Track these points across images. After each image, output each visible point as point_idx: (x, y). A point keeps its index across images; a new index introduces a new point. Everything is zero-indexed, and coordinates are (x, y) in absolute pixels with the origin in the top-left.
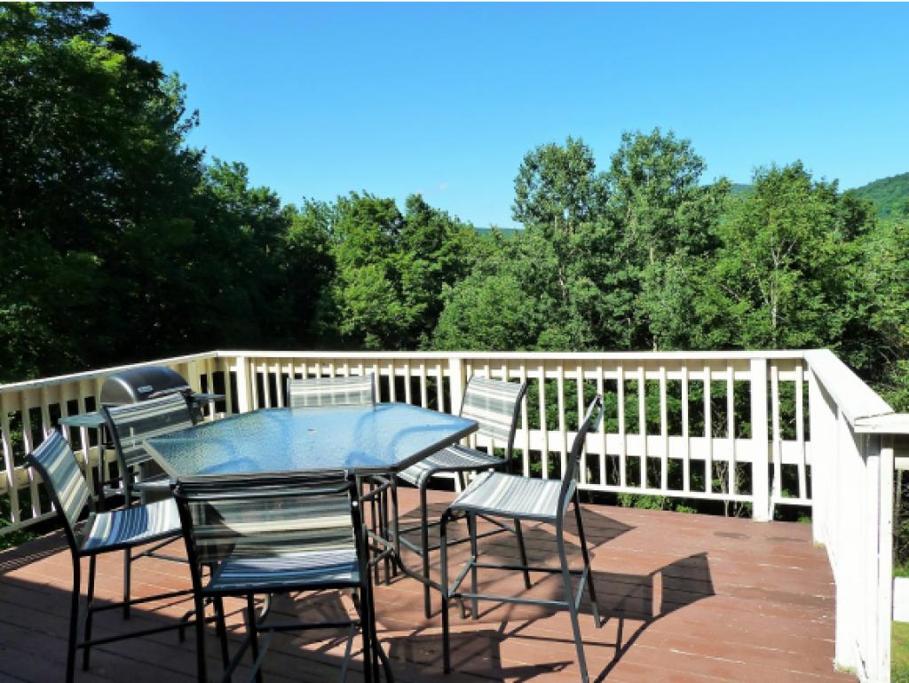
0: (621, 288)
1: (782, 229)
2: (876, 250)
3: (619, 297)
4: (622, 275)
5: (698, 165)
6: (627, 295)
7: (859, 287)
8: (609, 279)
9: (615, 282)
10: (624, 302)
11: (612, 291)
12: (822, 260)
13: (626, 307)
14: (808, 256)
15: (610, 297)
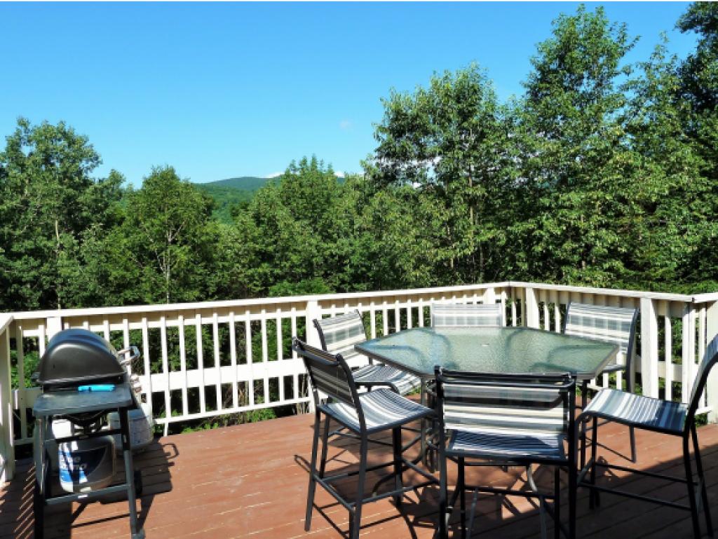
0: (29, 255)
1: (176, 214)
2: (229, 235)
3: (26, 263)
4: (28, 244)
5: (95, 159)
6: (33, 262)
7: (224, 258)
8: (16, 248)
9: (23, 250)
10: (33, 268)
11: (20, 259)
12: (203, 238)
13: (33, 273)
14: (194, 236)
15: (18, 264)
